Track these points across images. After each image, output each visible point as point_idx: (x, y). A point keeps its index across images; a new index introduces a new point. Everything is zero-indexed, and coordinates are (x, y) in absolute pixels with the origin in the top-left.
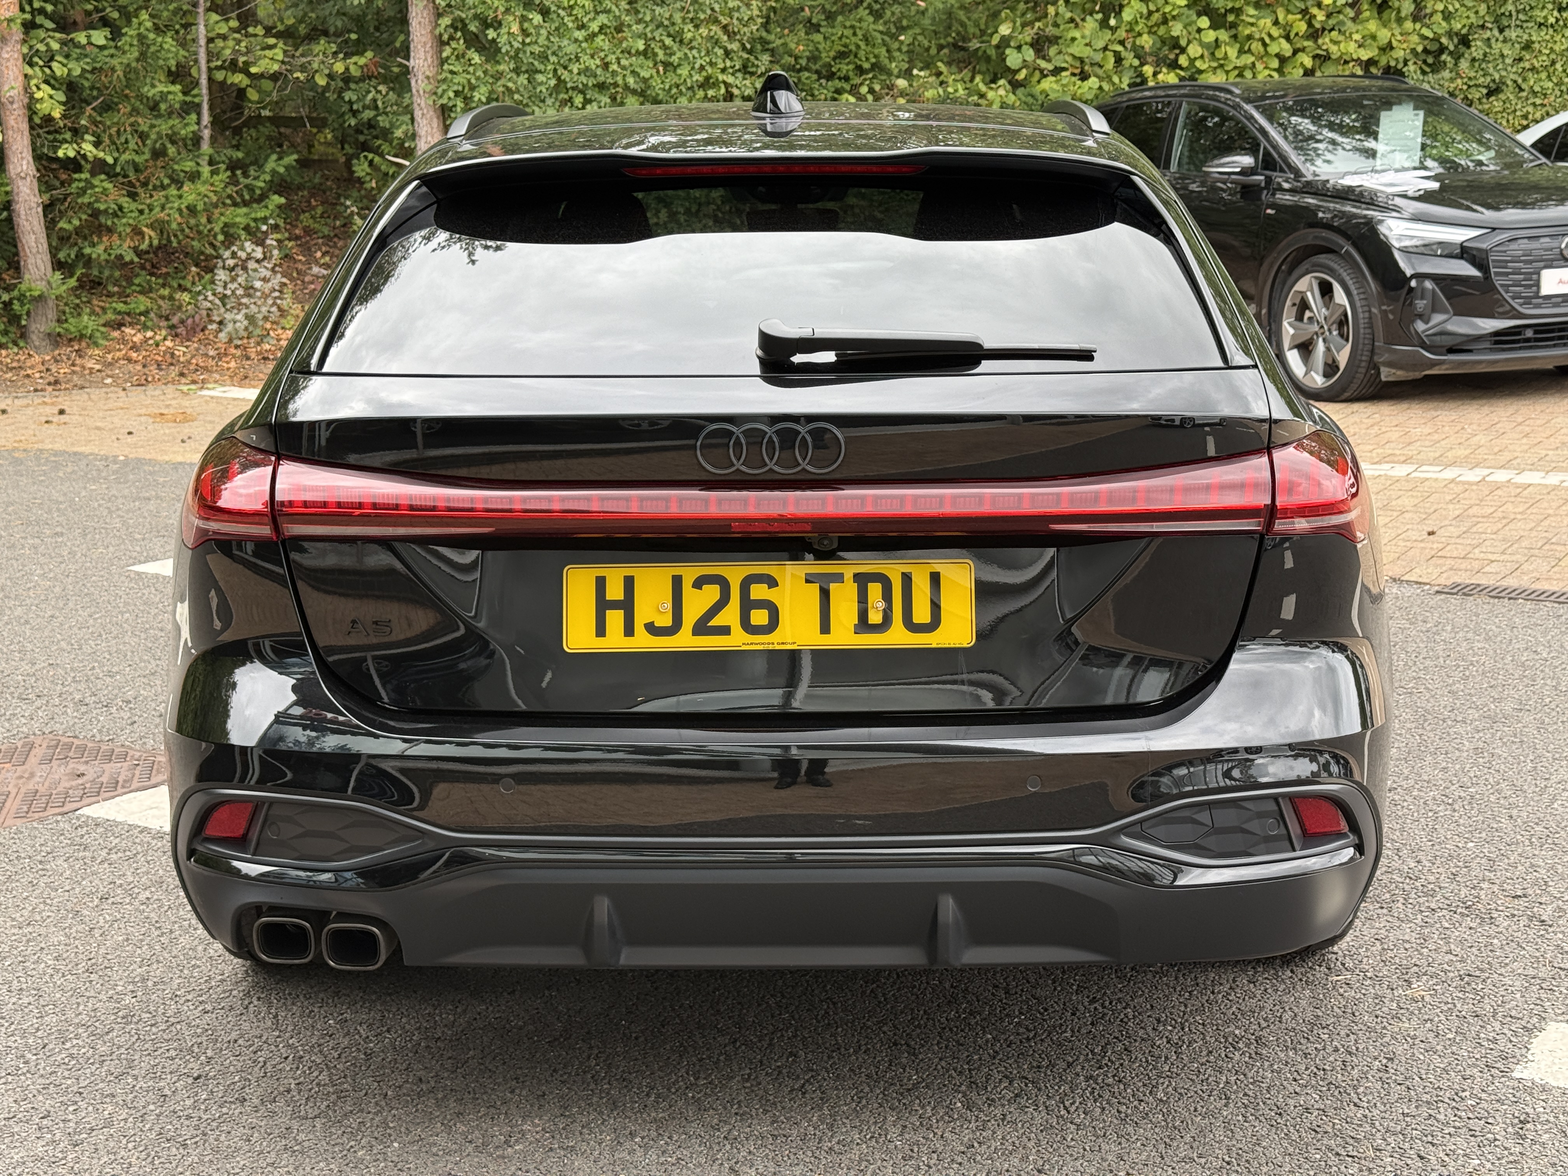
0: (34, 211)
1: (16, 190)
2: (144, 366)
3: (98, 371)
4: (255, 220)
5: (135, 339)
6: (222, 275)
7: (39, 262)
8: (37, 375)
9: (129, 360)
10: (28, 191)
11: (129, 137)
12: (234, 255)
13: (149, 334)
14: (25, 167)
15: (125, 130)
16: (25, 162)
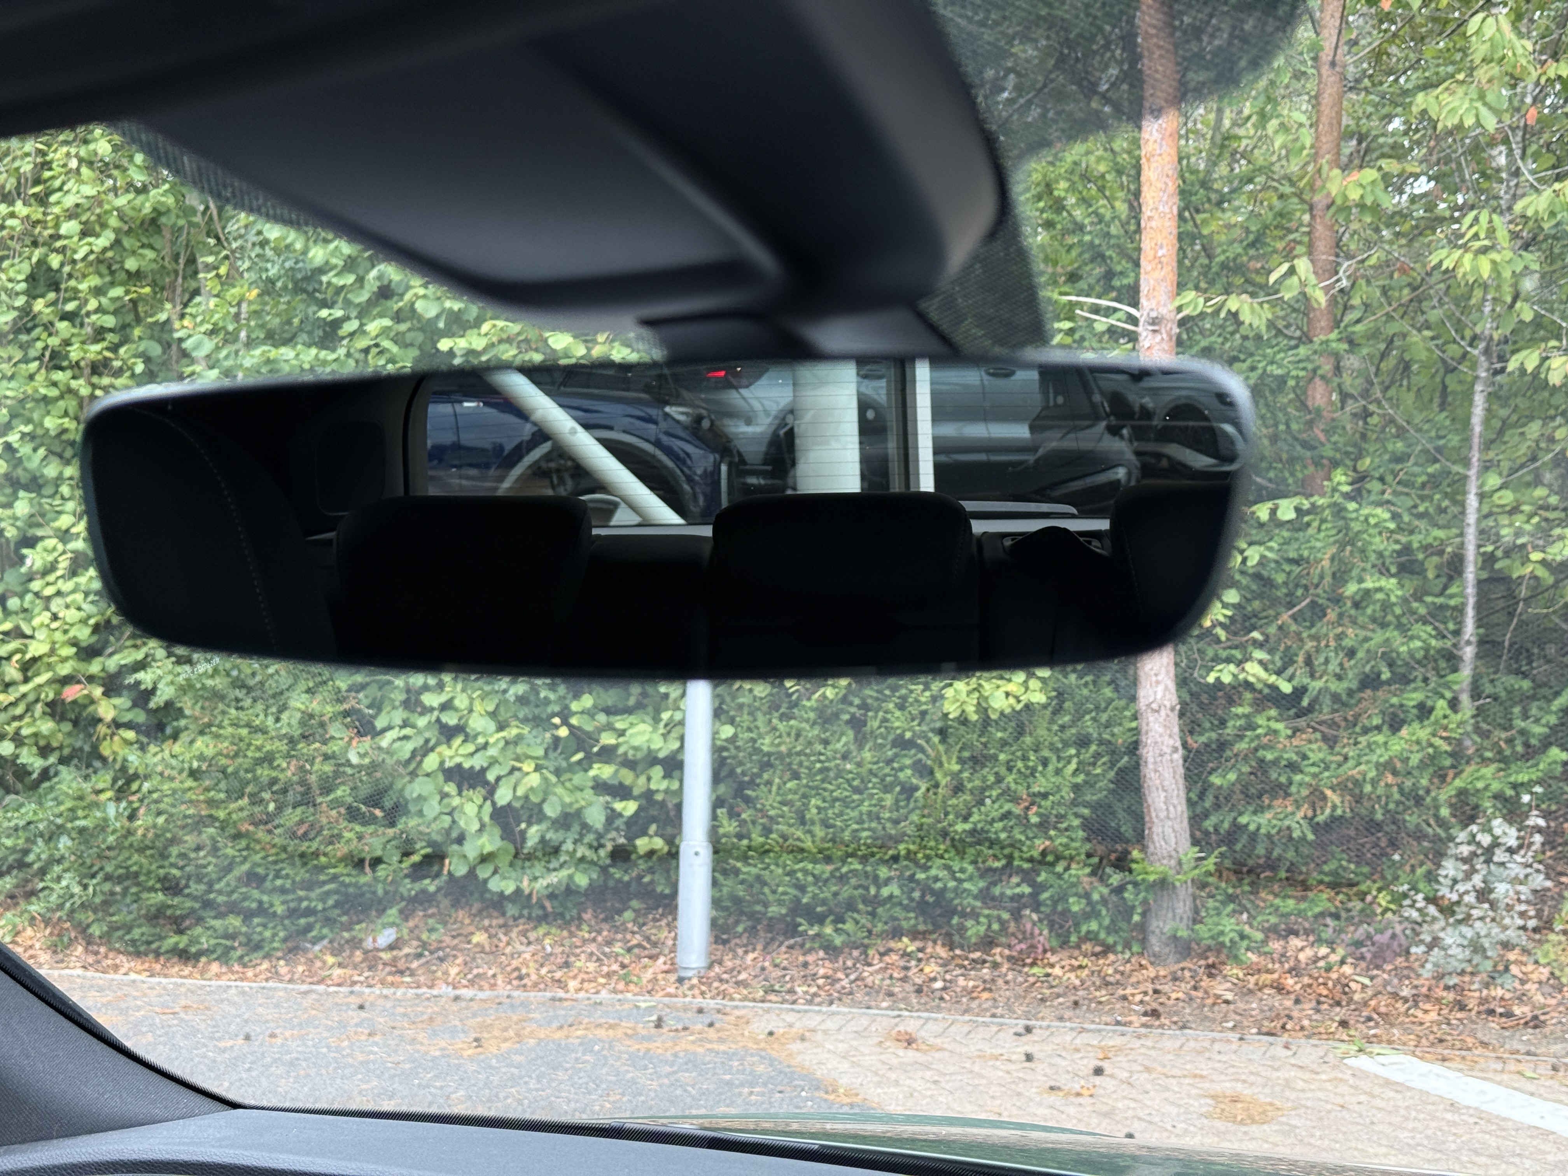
0: (1168, 757)
1: (1144, 728)
2: (1297, 1001)
3: (1227, 1002)
4: (1515, 786)
5: (1302, 956)
6: (1450, 868)
7: (1168, 831)
8: (1138, 998)
9: (1280, 989)
10: (1161, 730)
11: (1332, 654)
12: (1472, 840)
13: (1323, 951)
14: (1159, 696)
15: (1327, 646)
16: (1160, 688)
